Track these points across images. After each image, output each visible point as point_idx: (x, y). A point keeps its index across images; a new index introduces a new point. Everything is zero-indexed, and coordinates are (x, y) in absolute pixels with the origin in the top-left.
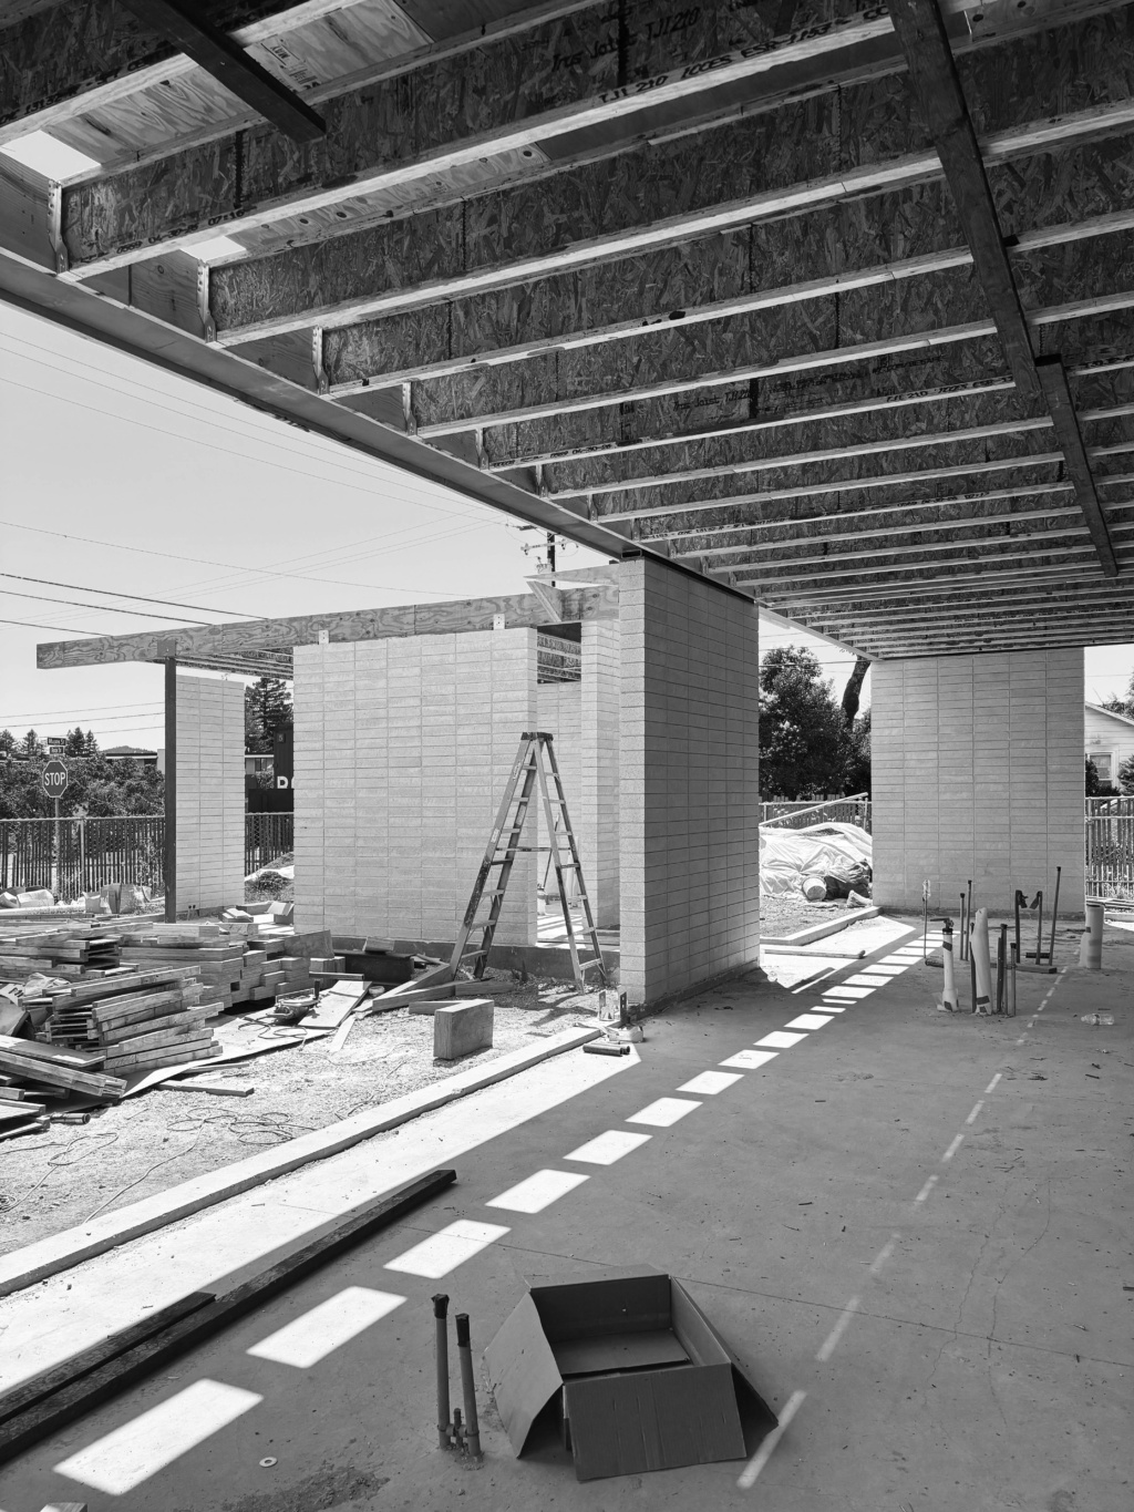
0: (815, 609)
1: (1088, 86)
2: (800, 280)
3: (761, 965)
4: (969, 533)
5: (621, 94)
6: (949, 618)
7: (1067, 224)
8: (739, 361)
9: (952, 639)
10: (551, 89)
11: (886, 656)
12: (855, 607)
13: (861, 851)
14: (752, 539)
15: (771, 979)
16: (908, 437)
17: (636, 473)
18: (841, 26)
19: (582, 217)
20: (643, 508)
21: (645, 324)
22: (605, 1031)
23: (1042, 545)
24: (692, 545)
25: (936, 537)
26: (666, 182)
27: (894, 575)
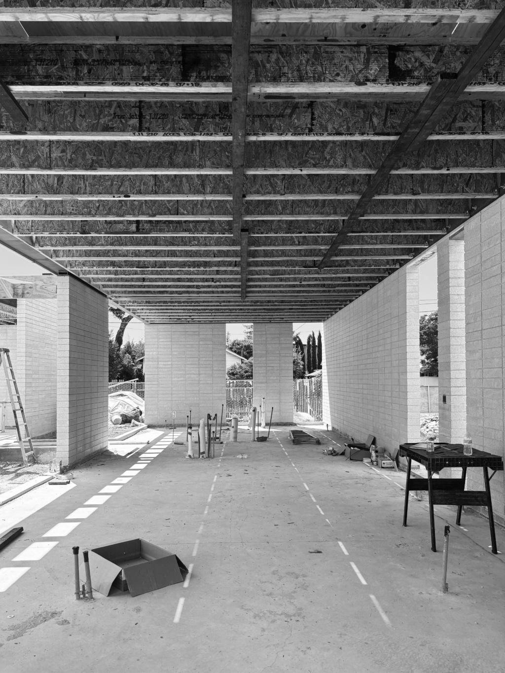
0: (130, 302)
1: (275, 161)
2: (173, 193)
3: (109, 449)
4: (199, 280)
5: (141, 134)
6: (181, 309)
7: (260, 195)
8: (140, 213)
9: (179, 317)
10: (113, 124)
11: (152, 322)
12: (147, 302)
13: (135, 403)
14: (116, 273)
15: (115, 454)
16: (191, 246)
17: (80, 244)
18: (216, 135)
19: (103, 159)
20: (77, 257)
21: (114, 197)
22: (55, 476)
23: (223, 286)
24: (90, 272)
25: (187, 280)
26: (136, 155)
27: (167, 292)
